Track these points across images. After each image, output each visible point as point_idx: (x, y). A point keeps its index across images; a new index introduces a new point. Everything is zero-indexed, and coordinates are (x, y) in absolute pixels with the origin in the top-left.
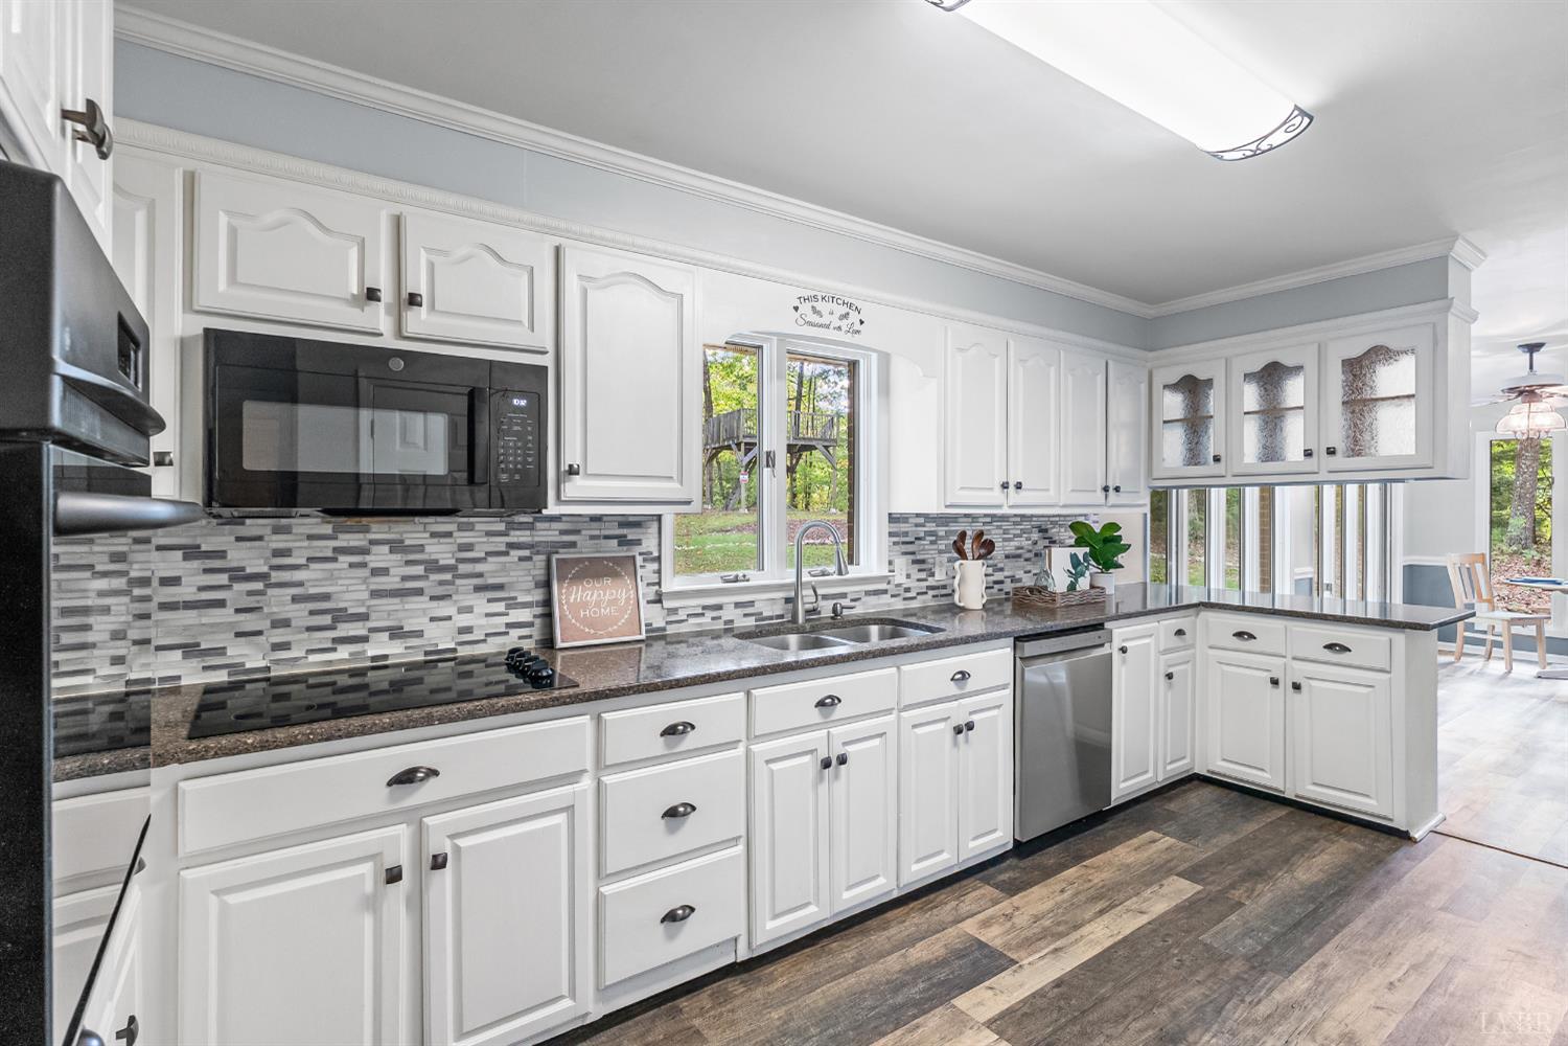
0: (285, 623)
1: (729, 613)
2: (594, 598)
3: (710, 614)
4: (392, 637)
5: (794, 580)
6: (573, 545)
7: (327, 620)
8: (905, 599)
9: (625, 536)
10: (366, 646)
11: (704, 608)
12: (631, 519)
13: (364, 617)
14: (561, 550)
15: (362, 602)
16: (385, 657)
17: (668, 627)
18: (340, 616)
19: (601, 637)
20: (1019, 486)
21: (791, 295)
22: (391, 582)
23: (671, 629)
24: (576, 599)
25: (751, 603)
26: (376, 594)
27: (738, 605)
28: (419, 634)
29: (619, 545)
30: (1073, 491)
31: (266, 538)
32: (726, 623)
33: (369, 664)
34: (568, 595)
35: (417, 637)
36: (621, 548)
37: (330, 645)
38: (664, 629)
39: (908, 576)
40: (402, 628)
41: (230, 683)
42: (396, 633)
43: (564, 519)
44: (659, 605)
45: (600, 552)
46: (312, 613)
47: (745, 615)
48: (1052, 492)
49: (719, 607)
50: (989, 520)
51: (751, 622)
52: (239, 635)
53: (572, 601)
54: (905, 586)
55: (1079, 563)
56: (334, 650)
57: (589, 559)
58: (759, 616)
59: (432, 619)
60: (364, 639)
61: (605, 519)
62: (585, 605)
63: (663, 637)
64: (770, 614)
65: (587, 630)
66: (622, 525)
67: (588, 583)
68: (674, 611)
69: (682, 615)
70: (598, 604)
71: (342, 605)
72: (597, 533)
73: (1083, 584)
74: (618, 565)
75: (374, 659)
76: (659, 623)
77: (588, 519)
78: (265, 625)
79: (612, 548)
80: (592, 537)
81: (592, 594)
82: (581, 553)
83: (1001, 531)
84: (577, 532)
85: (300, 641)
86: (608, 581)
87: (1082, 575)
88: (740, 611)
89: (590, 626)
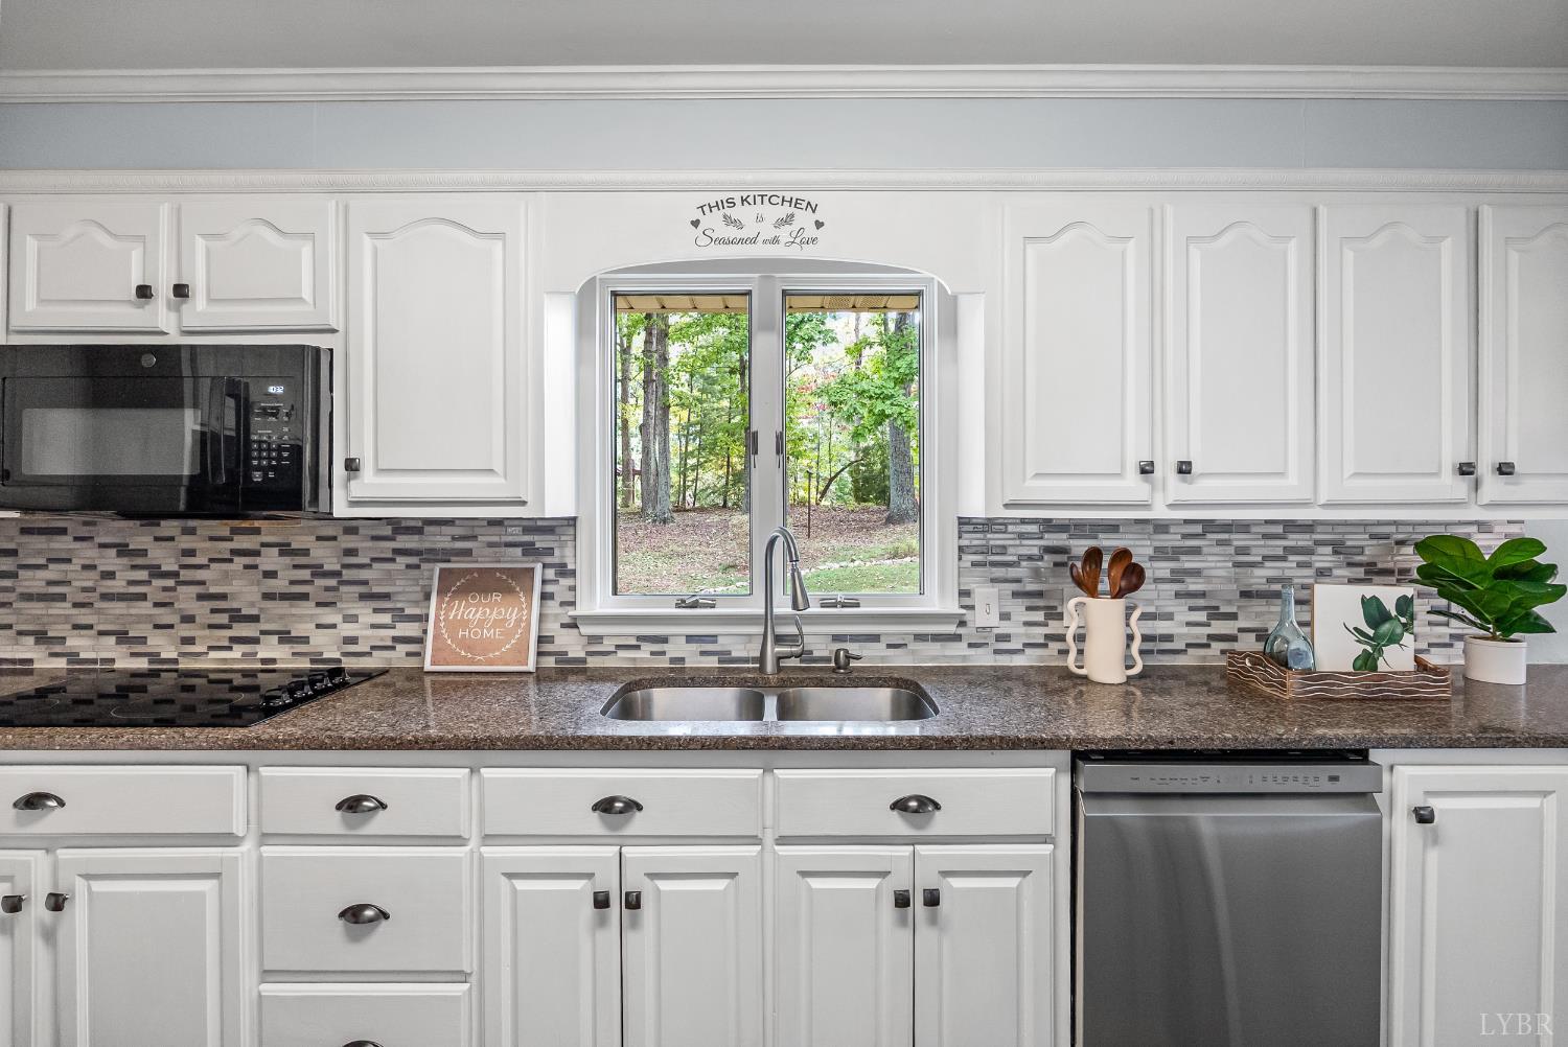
0: (188, 619)
1: (676, 648)
2: (478, 616)
3: (647, 648)
4: (281, 641)
5: (762, 611)
6: (468, 553)
7: (224, 619)
8: (996, 652)
9: (533, 544)
10: (257, 648)
11: (639, 638)
12: (539, 523)
13: (255, 619)
14: (453, 559)
15: (252, 604)
16: (273, 661)
17: (589, 659)
18: (237, 617)
19: (479, 663)
20: (1184, 469)
21: (689, 205)
22: (279, 585)
23: (593, 662)
24: (456, 615)
25: (713, 638)
26: (268, 596)
27: (690, 639)
28: (305, 640)
29: (523, 555)
30: (1356, 474)
31: (176, 538)
32: (673, 660)
33: (259, 666)
34: (449, 609)
35: (301, 643)
36: (525, 559)
37: (226, 644)
38: (584, 661)
39: (1005, 616)
40: (289, 632)
41: (150, 670)
42: (285, 637)
43: (457, 522)
44: (575, 631)
45: (499, 562)
46: (213, 611)
47: (703, 653)
48: (1292, 480)
49: (664, 640)
50: (1198, 529)
51: (712, 662)
52: (157, 627)
53: (451, 618)
54: (996, 631)
55: (1385, 617)
56: (230, 648)
57: (480, 570)
58: (724, 656)
59: (318, 626)
60: (255, 641)
61: (506, 523)
62: (465, 623)
63: (585, 670)
64: (744, 654)
65: (463, 653)
66: (527, 530)
67: (474, 598)
68: (595, 639)
69: (608, 645)
70: (481, 624)
71: (235, 605)
72: (495, 539)
73: (1397, 659)
74: (512, 579)
75: (264, 661)
76: (577, 652)
77: (485, 523)
78: (174, 619)
79: (514, 559)
80: (491, 545)
81: (477, 612)
82: (477, 562)
83: (1231, 550)
84: (474, 538)
85: (203, 638)
86: (497, 597)
87: (1394, 639)
88: (695, 647)
89: (469, 649)
